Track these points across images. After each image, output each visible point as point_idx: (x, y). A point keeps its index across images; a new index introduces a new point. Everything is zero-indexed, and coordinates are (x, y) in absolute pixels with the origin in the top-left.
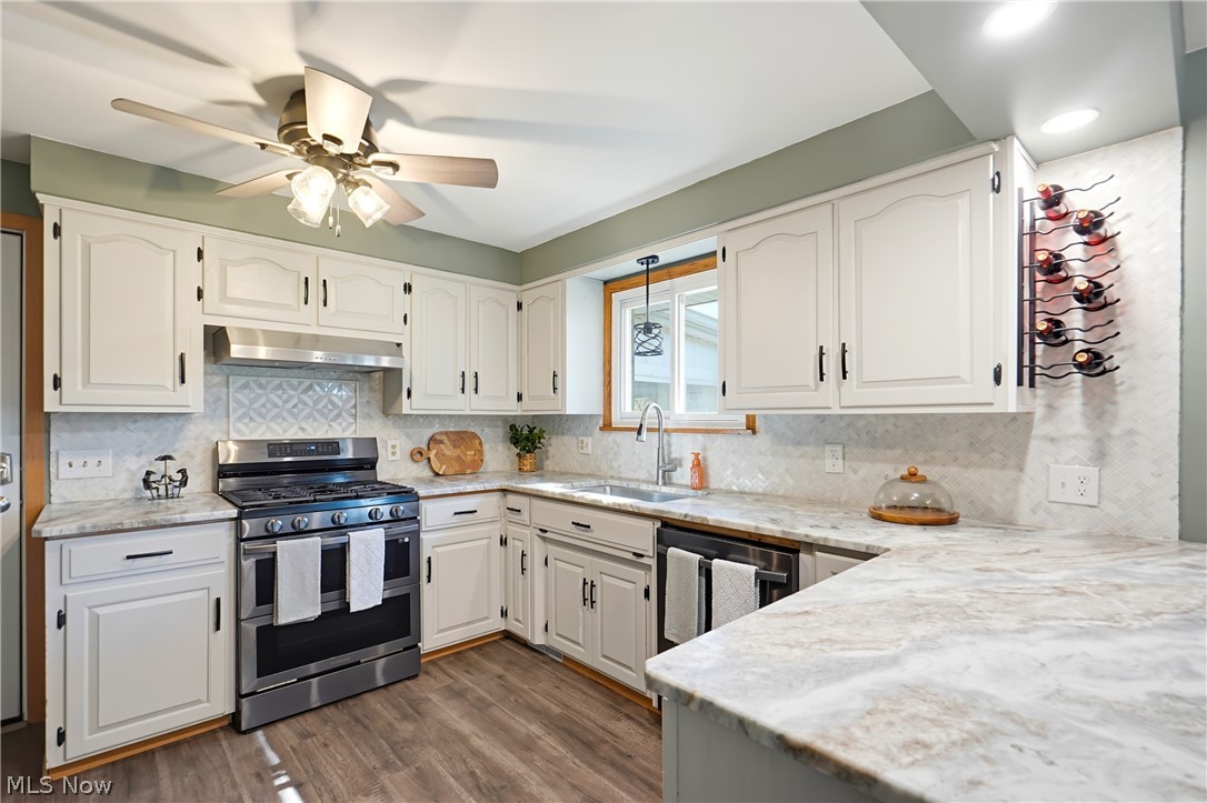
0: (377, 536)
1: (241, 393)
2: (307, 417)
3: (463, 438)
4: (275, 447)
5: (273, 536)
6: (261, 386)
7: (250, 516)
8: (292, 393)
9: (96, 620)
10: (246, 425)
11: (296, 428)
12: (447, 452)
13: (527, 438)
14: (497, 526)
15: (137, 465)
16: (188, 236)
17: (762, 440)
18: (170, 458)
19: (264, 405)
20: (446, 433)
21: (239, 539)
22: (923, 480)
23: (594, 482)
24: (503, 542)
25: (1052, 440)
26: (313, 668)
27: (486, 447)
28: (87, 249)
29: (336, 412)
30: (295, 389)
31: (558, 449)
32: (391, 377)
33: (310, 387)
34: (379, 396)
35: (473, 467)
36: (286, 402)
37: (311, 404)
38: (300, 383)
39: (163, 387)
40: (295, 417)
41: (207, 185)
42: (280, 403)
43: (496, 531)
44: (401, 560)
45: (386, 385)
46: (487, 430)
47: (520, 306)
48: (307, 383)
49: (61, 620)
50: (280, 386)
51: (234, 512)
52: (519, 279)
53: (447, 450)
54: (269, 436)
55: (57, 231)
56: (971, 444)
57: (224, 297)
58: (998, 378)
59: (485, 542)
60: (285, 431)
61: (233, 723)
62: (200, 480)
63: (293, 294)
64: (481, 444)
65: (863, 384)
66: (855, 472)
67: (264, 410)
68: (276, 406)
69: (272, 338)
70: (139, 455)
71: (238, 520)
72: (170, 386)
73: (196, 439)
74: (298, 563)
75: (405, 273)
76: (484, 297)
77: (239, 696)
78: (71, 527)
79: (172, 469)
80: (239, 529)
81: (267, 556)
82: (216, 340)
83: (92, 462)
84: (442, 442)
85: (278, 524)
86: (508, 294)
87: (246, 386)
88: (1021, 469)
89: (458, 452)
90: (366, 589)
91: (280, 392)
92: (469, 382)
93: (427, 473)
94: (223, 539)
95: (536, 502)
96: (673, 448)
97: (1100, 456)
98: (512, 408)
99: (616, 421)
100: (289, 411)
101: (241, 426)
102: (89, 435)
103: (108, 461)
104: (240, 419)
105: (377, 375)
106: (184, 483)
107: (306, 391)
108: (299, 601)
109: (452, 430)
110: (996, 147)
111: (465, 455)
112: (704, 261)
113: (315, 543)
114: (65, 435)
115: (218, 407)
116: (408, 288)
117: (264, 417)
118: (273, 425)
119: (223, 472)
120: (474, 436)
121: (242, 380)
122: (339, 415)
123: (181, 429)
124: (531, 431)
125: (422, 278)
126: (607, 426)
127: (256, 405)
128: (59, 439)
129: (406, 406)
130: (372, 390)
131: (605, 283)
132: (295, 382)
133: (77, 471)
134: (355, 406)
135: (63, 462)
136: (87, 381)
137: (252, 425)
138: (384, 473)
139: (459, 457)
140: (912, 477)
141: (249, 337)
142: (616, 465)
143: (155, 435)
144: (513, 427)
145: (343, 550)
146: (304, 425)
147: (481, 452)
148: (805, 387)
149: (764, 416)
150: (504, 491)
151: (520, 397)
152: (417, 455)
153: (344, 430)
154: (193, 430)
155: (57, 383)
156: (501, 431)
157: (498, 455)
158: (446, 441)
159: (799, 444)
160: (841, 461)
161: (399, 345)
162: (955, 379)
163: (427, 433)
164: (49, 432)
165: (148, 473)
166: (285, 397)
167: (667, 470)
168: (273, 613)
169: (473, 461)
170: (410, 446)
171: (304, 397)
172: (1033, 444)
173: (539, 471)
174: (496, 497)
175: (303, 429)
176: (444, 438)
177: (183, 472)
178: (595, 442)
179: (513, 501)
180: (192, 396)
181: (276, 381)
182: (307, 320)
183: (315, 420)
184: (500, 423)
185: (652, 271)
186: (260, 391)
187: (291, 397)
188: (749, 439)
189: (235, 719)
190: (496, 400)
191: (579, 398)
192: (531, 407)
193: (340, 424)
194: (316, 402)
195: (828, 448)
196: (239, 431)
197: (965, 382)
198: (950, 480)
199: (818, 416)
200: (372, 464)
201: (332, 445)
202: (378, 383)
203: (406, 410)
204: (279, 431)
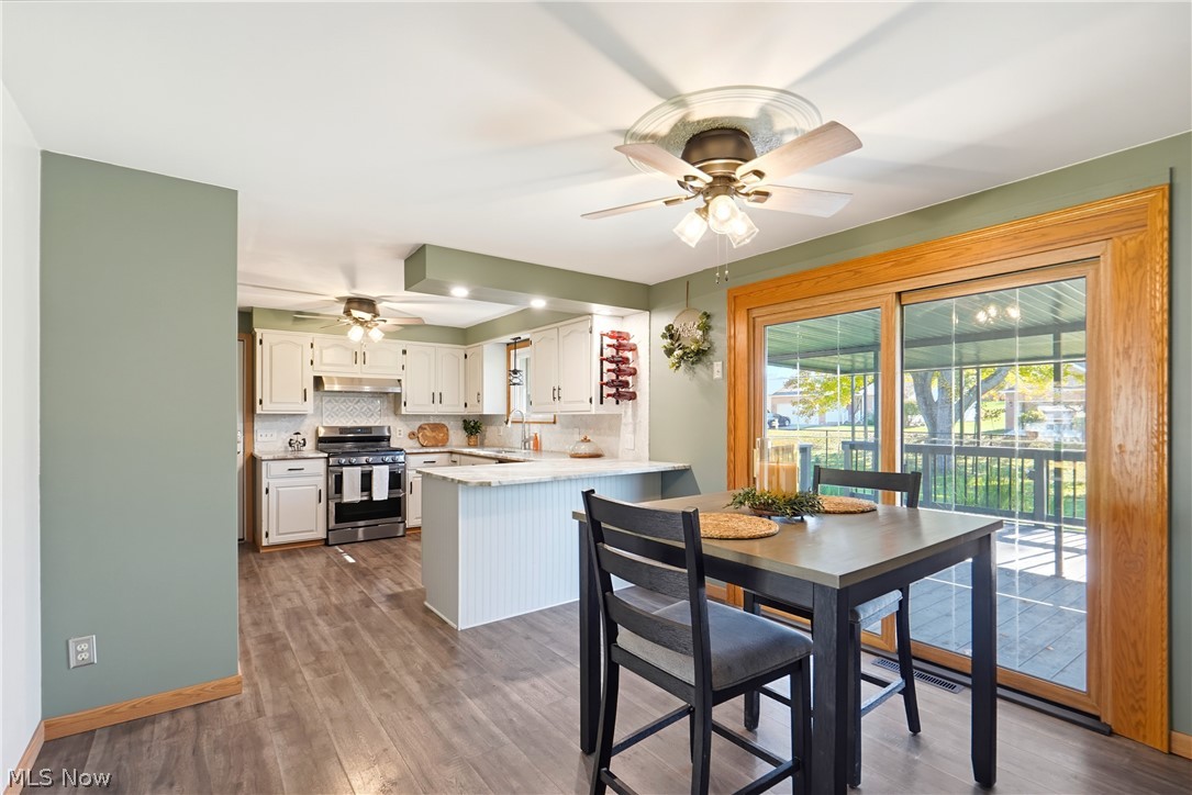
0: (386, 469)
1: (327, 405)
2: (357, 415)
3: (437, 427)
4: (343, 430)
5: (342, 465)
7: (333, 456)
9: (278, 492)
10: (330, 419)
11: (350, 420)
13: (473, 427)
15: (287, 437)
16: (307, 338)
17: (558, 426)
18: (298, 433)
19: (338, 410)
20: (428, 424)
21: (328, 466)
22: (589, 440)
23: (496, 449)
25: (626, 424)
26: (361, 523)
27: (451, 432)
28: (271, 347)
29: (371, 412)
30: (351, 403)
31: (491, 432)
32: (398, 396)
33: (359, 401)
34: (392, 405)
35: (444, 442)
36: (347, 408)
37: (359, 409)
38: (354, 399)
39: (297, 403)
40: (352, 415)
41: (315, 316)
42: (345, 409)
44: (396, 481)
45: (395, 400)
46: (451, 422)
47: (466, 356)
48: (357, 399)
49: (267, 491)
50: (344, 401)
51: (325, 455)
52: (465, 343)
53: (428, 433)
54: (340, 425)
55: (261, 342)
57: (322, 363)
58: (591, 401)
60: (347, 422)
61: (326, 542)
62: (311, 444)
63: (349, 359)
64: (448, 430)
65: (565, 402)
67: (337, 412)
68: (343, 410)
69: (341, 380)
70: (286, 432)
71: (327, 458)
72: (300, 402)
73: (309, 425)
74: (352, 477)
75: (403, 344)
76: (449, 352)
77: (328, 530)
78: (271, 457)
79: (300, 438)
80: (328, 462)
81: (339, 473)
82: (318, 381)
83: (269, 435)
84: (425, 428)
85: (344, 460)
86: (459, 350)
87: (329, 401)
88: (619, 436)
89: (434, 434)
90: (381, 492)
91: (345, 404)
92: (437, 398)
93: (418, 445)
94: (321, 466)
95: (463, 457)
96: (529, 431)
97: (635, 431)
98: (461, 411)
100: (349, 413)
101: (328, 419)
102: (267, 423)
103: (275, 435)
104: (327, 416)
105: (391, 395)
106: (304, 445)
107: (357, 403)
108: (352, 494)
109: (431, 422)
110: (590, 317)
111: (438, 435)
113: (358, 470)
114: (259, 423)
115: (319, 411)
116: (404, 352)
117: (338, 416)
118: (342, 419)
119: (321, 440)
120: (444, 426)
121: (328, 399)
122: (372, 415)
123: (302, 421)
124: (476, 423)
125: (411, 346)
126: (508, 420)
127: (334, 410)
128: (258, 425)
129: (404, 411)
130: (389, 402)
131: (507, 345)
132: (351, 399)
133: (264, 439)
134: (380, 410)
135: (259, 433)
136: (271, 401)
137: (332, 419)
138: (394, 444)
139: (435, 436)
140: (586, 440)
141: (330, 378)
144: (465, 421)
145: (371, 473)
146: (356, 419)
147: (447, 435)
148: (551, 403)
149: (558, 415)
150: (451, 453)
151: (466, 405)
152: (412, 435)
153: (375, 422)
154: (307, 421)
155: (261, 402)
156: (461, 424)
157: (457, 438)
158: (428, 428)
159: (568, 428)
161: (399, 381)
163: (418, 424)
164: (254, 421)
165: (291, 440)
166: (347, 406)
167: (525, 442)
168: (341, 498)
169: (442, 437)
170: (409, 431)
171: (356, 406)
172: (623, 427)
173: (482, 445)
174: (447, 455)
175: (355, 421)
176: (427, 426)
177: (304, 440)
178: (503, 429)
179: (455, 457)
180: (309, 407)
181: (343, 399)
182: (357, 371)
183: (361, 417)
184: (458, 419)
186: (336, 403)
187: (350, 406)
188: (553, 426)
189: (327, 540)
190: (453, 406)
191: (491, 405)
192: (472, 411)
193: (373, 419)
194: (362, 408)
195: (575, 430)
196: (327, 422)
198: (599, 442)
200: (388, 439)
201: (369, 429)
202: (391, 399)
203: (403, 412)
204: (345, 422)
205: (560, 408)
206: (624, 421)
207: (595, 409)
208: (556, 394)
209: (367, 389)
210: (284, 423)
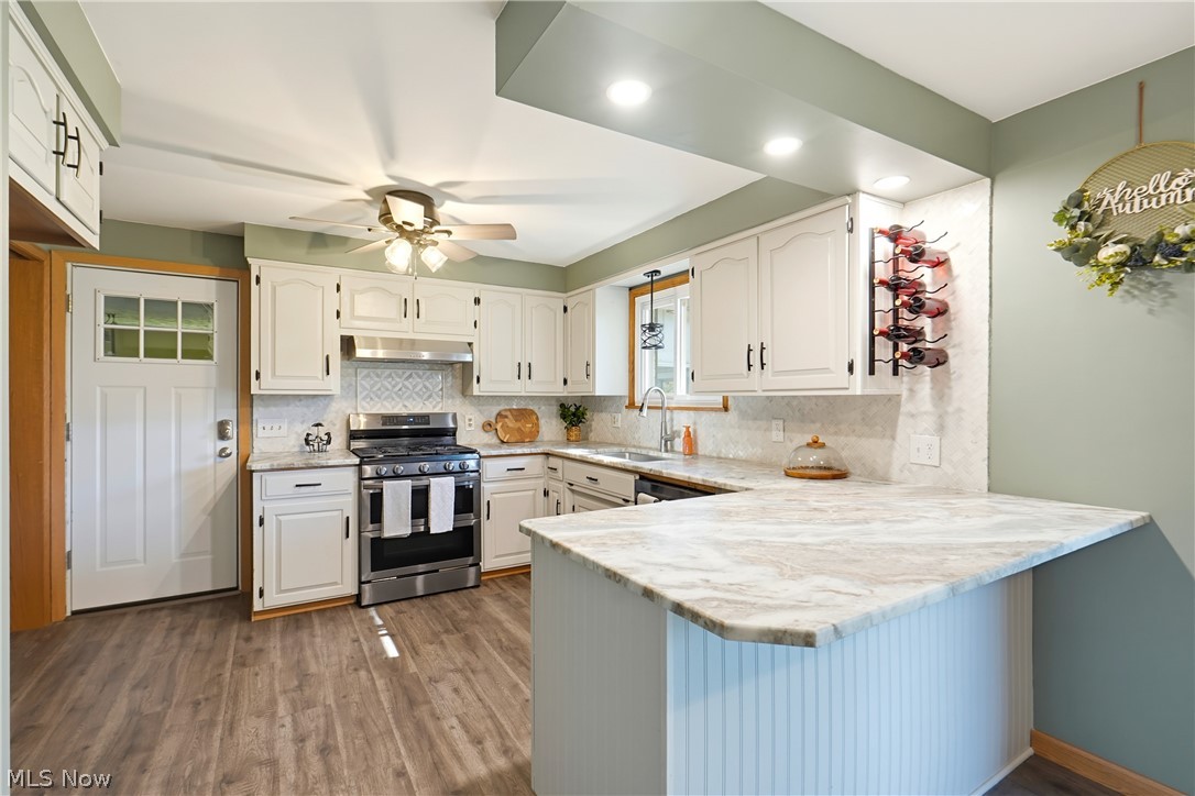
0: (450, 481)
1: (365, 380)
2: (408, 397)
3: (523, 414)
4: (387, 419)
5: (380, 477)
6: (378, 376)
7: (368, 463)
8: (398, 380)
9: (279, 523)
10: (368, 403)
11: (401, 405)
12: (510, 425)
13: (574, 414)
14: (541, 481)
15: (302, 429)
16: (330, 276)
17: (732, 416)
18: (320, 425)
19: (379, 389)
20: (510, 410)
21: (361, 479)
22: (823, 446)
23: (616, 449)
24: (546, 493)
25: (913, 416)
27: (542, 422)
28: (274, 289)
29: (429, 393)
30: (400, 378)
31: (599, 423)
32: (468, 366)
33: (410, 376)
34: (459, 382)
35: (531, 437)
36: (394, 387)
37: (411, 387)
38: (404, 373)
39: (316, 378)
40: (400, 397)
41: (342, 241)
42: (390, 387)
43: (540, 485)
44: (466, 500)
45: (463, 374)
46: (543, 408)
47: (565, 309)
48: (408, 373)
49: (262, 522)
50: (390, 375)
51: (357, 461)
52: (565, 291)
53: (511, 423)
54: (383, 411)
55: (258, 280)
56: (863, 419)
57: (353, 317)
58: (851, 368)
59: (531, 493)
60: (393, 408)
61: (357, 601)
62: (339, 440)
63: (394, 310)
64: (537, 419)
65: (775, 373)
66: (791, 441)
67: (379, 393)
68: (388, 390)
69: (388, 343)
70: (303, 422)
71: (360, 465)
72: (320, 377)
73: (336, 412)
74: (397, 495)
75: (476, 289)
76: (538, 304)
77: (361, 583)
78: (266, 465)
79: (322, 432)
80: (360, 472)
81: (377, 491)
82: (348, 344)
83: (276, 427)
84: (506, 417)
85: (384, 470)
86: (556, 300)
87: (368, 376)
88: (893, 438)
89: (519, 425)
90: (442, 519)
91: (390, 380)
92: (525, 371)
93: (495, 440)
94: (350, 477)
95: (567, 463)
96: (675, 422)
97: (941, 429)
98: (560, 391)
99: (638, 401)
100: (396, 393)
101: (364, 404)
102: (273, 409)
103: (285, 427)
104: (364, 398)
105: (458, 366)
106: (329, 442)
107: (407, 379)
108: (397, 523)
109: (515, 407)
110: (849, 199)
111: (525, 427)
112: (681, 277)
113: (407, 484)
114: (261, 409)
115: (350, 390)
116: (477, 301)
117: (379, 398)
118: (385, 403)
119: (354, 435)
120: (532, 412)
121: (365, 372)
122: (430, 396)
123: (327, 405)
124: (577, 409)
125: (488, 293)
126: (631, 405)
127: (375, 389)
128: (258, 412)
129: (476, 390)
130: (454, 377)
131: (631, 289)
132: (400, 372)
133: (268, 433)
134: (442, 389)
135: (260, 426)
136: (274, 374)
137: (372, 403)
138: (462, 440)
139: (519, 428)
140: (815, 443)
141: (371, 343)
142: (636, 436)
143: (312, 410)
144: (562, 406)
145: (426, 490)
146: (406, 403)
147: (537, 425)
148: (740, 375)
149: (734, 397)
150: (547, 455)
151: (565, 382)
152: (487, 426)
153: (434, 407)
154: (335, 406)
155: (258, 375)
156: (555, 409)
157: (551, 428)
158: (510, 416)
159: (755, 419)
160: (782, 432)
161: (470, 344)
162: (826, 370)
163: (495, 410)
164: (252, 407)
165: (308, 435)
166: (393, 383)
167: (667, 441)
168: (381, 529)
169: (531, 432)
170: (482, 420)
171: (406, 383)
173: (583, 441)
174: (540, 459)
175: (405, 406)
176: (508, 413)
177: (328, 434)
178: (625, 418)
179: (553, 462)
180: (333, 384)
181: (388, 372)
182: (407, 329)
183: (414, 400)
184: (553, 402)
185: (655, 283)
186: (377, 379)
187: (397, 384)
188: (723, 414)
189: (359, 597)
190: (546, 384)
191: (607, 381)
192: (576, 390)
193: (431, 403)
194: (415, 387)
195: (774, 422)
196: (363, 407)
197: (832, 372)
198: (844, 446)
199: (768, 397)
200: (453, 432)
201: (425, 418)
202: (458, 373)
203: (476, 392)
204: (390, 407)
205: (760, 384)
206: (906, 407)
207: (858, 384)
208: (756, 358)
209: (426, 356)
210: (296, 409)
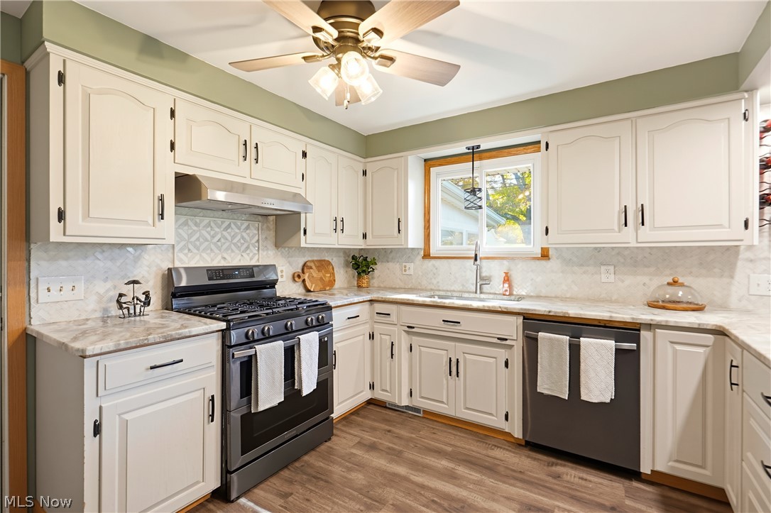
0: (316, 337)
2: (227, 249)
3: (323, 265)
4: (214, 272)
6: (196, 224)
8: (217, 230)
9: (125, 425)
10: (186, 255)
11: (220, 257)
12: (315, 275)
13: (362, 265)
14: (367, 326)
16: (162, 97)
17: (553, 264)
18: (135, 282)
19: (198, 239)
20: (313, 261)
21: (225, 347)
22: (682, 285)
23: (429, 294)
24: (372, 337)
25: (751, 261)
27: (336, 271)
28: (87, 98)
29: (246, 245)
30: (219, 227)
33: (229, 226)
34: (272, 233)
35: (330, 286)
36: (213, 237)
37: (229, 238)
38: (223, 223)
39: (146, 222)
40: (219, 248)
41: (180, 57)
42: (209, 237)
43: (366, 329)
45: (276, 226)
46: (335, 259)
47: (365, 173)
48: (227, 222)
49: (97, 430)
50: (209, 225)
51: (223, 325)
52: (366, 157)
53: (315, 273)
54: (202, 264)
55: (61, 79)
56: (701, 264)
57: (189, 151)
58: (746, 226)
59: (361, 337)
60: (212, 260)
63: (235, 151)
64: (333, 269)
65: (654, 228)
66: (623, 281)
67: (198, 243)
68: (206, 240)
70: (106, 280)
71: (225, 331)
72: (151, 222)
73: (149, 267)
75: (303, 141)
76: (346, 164)
77: (226, 472)
79: (137, 291)
80: (226, 338)
81: (246, 359)
84: (311, 268)
86: (358, 164)
88: (732, 277)
89: (321, 274)
90: (310, 377)
91: (209, 229)
92: (339, 225)
93: (302, 290)
96: (484, 270)
98: (359, 244)
99: (433, 252)
100: (215, 244)
101: (181, 255)
102: (64, 263)
103: (81, 287)
104: (181, 250)
105: (271, 218)
106: (149, 303)
107: (226, 229)
108: (271, 392)
109: (315, 259)
110: (746, 95)
111: (325, 276)
113: (279, 345)
114: (43, 263)
116: (304, 155)
117: (198, 249)
118: (204, 255)
119: (176, 293)
120: (329, 263)
122: (248, 248)
124: (366, 259)
125: (314, 148)
126: (427, 256)
127: (193, 239)
128: (40, 267)
129: (303, 241)
130: (268, 229)
131: (425, 160)
132: (219, 221)
134: (258, 241)
135: (42, 288)
136: (87, 215)
137: (190, 254)
138: (281, 291)
139: (321, 278)
140: (675, 283)
142: (435, 282)
143: (118, 264)
144: (354, 258)
145: (297, 349)
146: (225, 256)
147: (333, 274)
150: (371, 301)
151: (365, 236)
152: (296, 277)
153: (251, 259)
154: (147, 257)
155: (61, 216)
157: (342, 276)
158: (314, 267)
159: (582, 265)
160: (613, 276)
162: (720, 226)
164: (29, 261)
165: (121, 295)
166: (212, 233)
168: (252, 404)
169: (330, 281)
170: (292, 271)
171: (225, 233)
172: (740, 264)
174: (366, 306)
175: (225, 258)
176: (312, 265)
177: (147, 293)
178: (416, 267)
179: (381, 308)
180: (167, 231)
181: (206, 220)
182: (245, 174)
183: (233, 251)
186: (195, 228)
187: (216, 233)
188: (544, 262)
190: (350, 240)
192: (375, 243)
193: (248, 254)
194: (233, 237)
195: (603, 268)
196: (181, 260)
197: (725, 228)
200: (272, 284)
201: (250, 270)
202: (272, 225)
203: (303, 245)
204: (209, 260)
210: (100, 263)
